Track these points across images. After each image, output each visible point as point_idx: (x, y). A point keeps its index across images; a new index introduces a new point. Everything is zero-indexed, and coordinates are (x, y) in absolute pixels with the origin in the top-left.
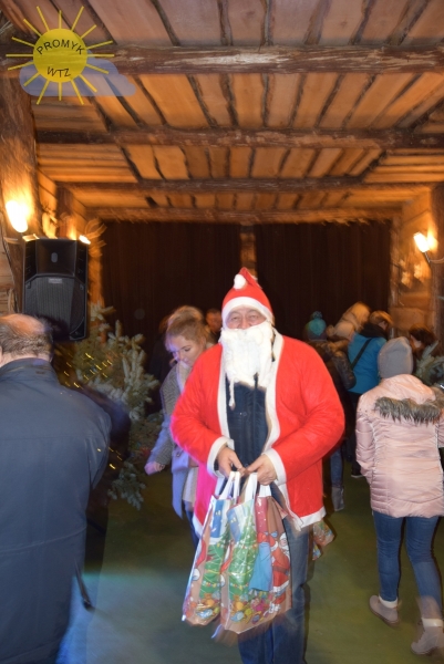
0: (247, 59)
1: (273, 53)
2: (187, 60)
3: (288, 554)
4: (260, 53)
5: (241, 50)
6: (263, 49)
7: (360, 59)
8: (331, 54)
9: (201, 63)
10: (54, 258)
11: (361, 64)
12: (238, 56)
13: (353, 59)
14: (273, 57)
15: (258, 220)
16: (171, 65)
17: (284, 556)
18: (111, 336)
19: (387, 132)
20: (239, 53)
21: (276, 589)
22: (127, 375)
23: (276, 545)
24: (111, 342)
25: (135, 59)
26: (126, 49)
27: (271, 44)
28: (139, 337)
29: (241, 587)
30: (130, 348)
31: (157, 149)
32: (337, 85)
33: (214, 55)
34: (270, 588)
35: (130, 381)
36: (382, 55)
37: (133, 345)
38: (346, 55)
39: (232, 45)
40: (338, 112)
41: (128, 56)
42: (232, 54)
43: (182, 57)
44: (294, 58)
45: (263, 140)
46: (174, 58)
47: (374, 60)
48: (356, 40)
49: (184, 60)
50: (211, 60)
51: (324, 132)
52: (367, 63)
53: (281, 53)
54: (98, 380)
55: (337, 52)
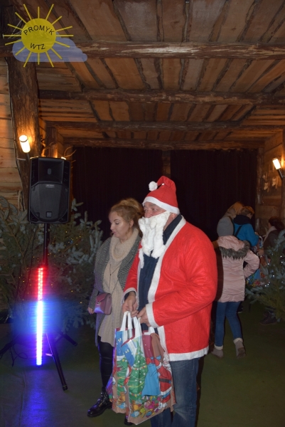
0: (173, 50)
1: (189, 46)
2: (136, 50)
3: (170, 370)
4: (181, 46)
5: (169, 44)
6: (183, 44)
7: (243, 51)
8: (225, 47)
9: (144, 52)
10: (49, 171)
11: (244, 53)
12: (167, 48)
13: (239, 51)
14: (189, 49)
15: (173, 148)
16: (126, 53)
17: (167, 372)
18: (81, 221)
19: (258, 95)
20: (168, 46)
21: (163, 393)
22: (92, 246)
23: (160, 365)
24: (82, 225)
25: (104, 49)
26: (98, 43)
27: (188, 41)
28: (99, 222)
29: (136, 395)
30: (93, 229)
31: (111, 103)
32: (227, 66)
33: (153, 47)
34: (158, 393)
35: (94, 249)
36: (257, 49)
37: (96, 227)
38: (234, 49)
39: (163, 41)
40: (227, 82)
41: (99, 47)
42: (163, 47)
43: (132, 48)
44: (203, 49)
45: (179, 99)
46: (128, 48)
47: (252, 51)
48: (240, 39)
49: (133, 50)
50: (151, 50)
51: (218, 94)
52: (248, 53)
53: (194, 46)
54: (74, 248)
55: (229, 46)
